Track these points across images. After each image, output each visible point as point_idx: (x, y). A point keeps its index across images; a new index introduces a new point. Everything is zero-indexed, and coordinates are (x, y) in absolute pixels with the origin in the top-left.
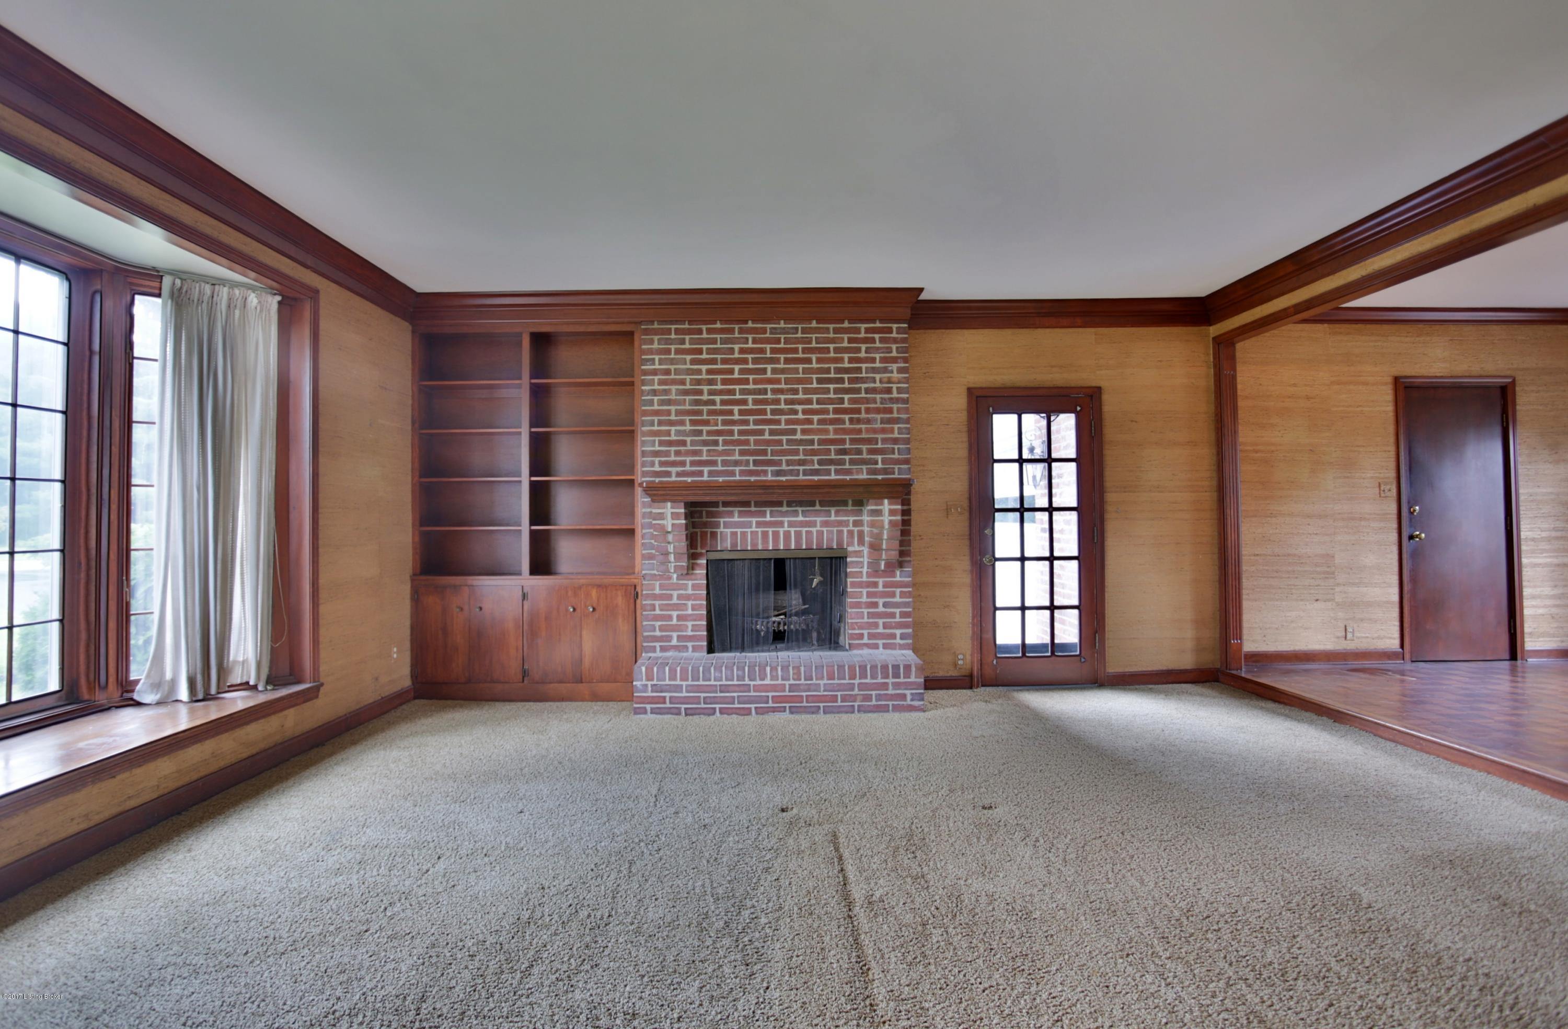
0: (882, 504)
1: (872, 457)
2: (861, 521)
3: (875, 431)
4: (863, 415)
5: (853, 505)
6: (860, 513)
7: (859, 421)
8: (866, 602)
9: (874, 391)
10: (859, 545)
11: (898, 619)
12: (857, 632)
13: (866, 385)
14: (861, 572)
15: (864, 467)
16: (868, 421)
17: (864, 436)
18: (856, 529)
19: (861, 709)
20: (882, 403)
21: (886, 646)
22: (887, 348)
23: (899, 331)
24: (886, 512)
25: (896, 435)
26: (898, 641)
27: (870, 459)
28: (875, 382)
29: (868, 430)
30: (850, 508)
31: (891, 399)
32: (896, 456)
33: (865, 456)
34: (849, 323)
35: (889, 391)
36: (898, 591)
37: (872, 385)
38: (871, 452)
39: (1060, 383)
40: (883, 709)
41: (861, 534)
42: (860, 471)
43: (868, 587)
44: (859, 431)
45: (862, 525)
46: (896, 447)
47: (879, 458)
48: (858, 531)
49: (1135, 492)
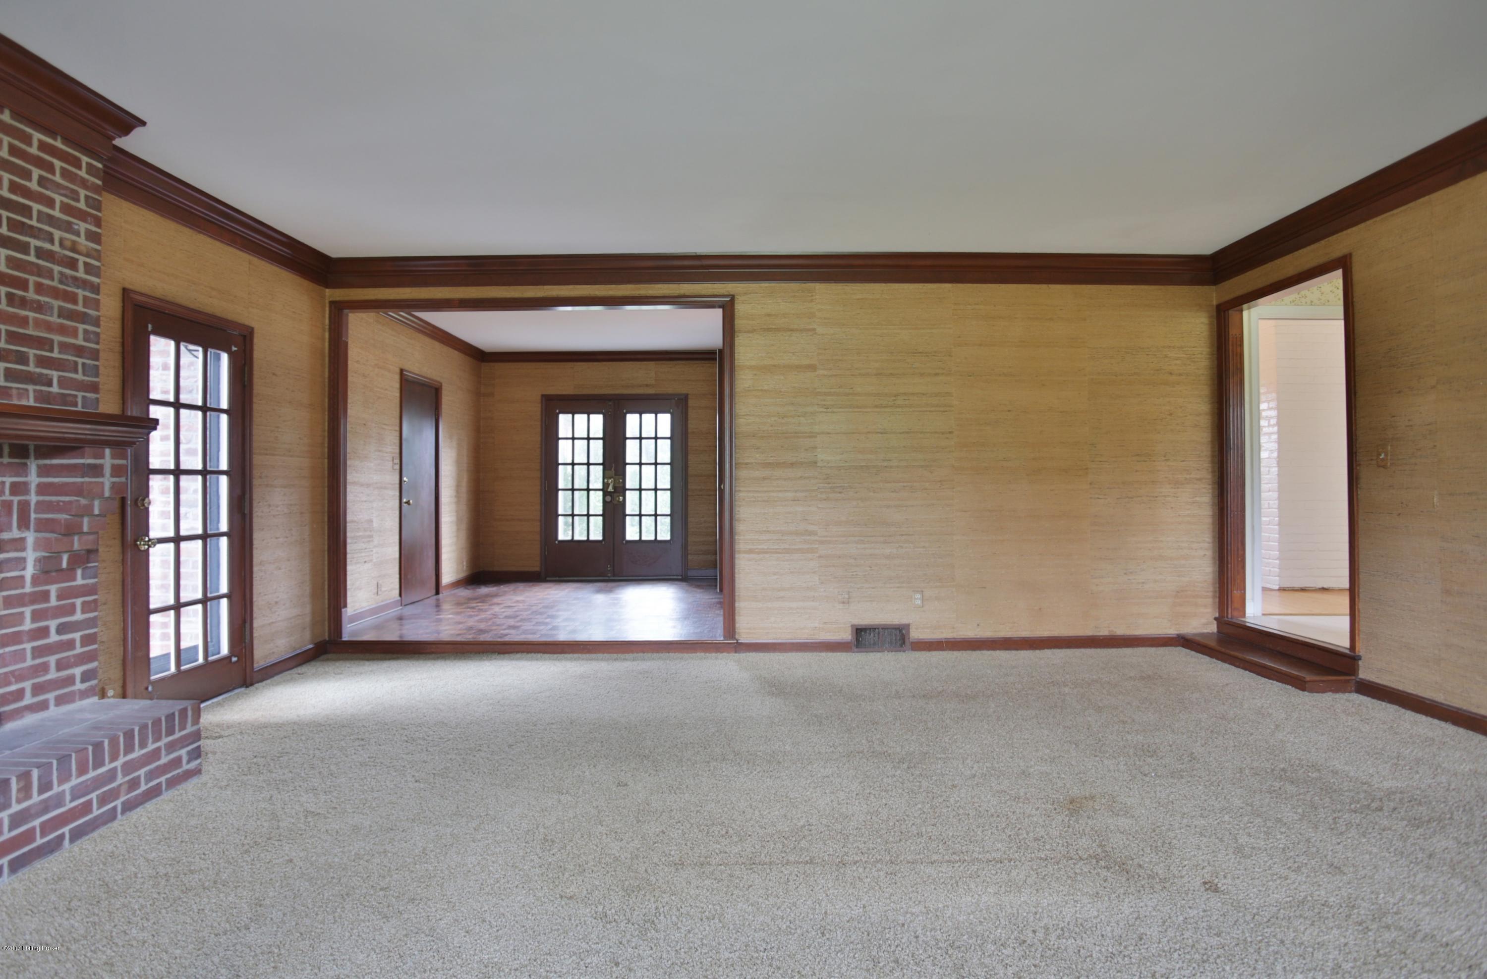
0: (102, 457)
1: (45, 371)
2: (26, 484)
3: (49, 327)
4: (31, 295)
5: (11, 456)
6: (23, 469)
7: (23, 303)
8: (30, 631)
9: (49, 256)
10: (19, 528)
11: (79, 650)
12: (13, 688)
13: (39, 243)
14: (22, 577)
15: (31, 388)
16: (39, 308)
17: (30, 331)
18: (16, 499)
19: (129, 807)
20: (61, 282)
21: (60, 701)
22: (73, 191)
23: (91, 169)
24: (107, 471)
25: (80, 342)
26: (79, 686)
27: (41, 375)
28: (52, 241)
29: (38, 324)
30: (6, 460)
31: (75, 279)
32: (79, 376)
33: (32, 368)
34: (12, 118)
35: (72, 264)
36: (79, 602)
37: (47, 246)
38: (42, 362)
39: (218, 312)
40: (154, 793)
41: (24, 508)
42: (24, 393)
43: (33, 602)
44: (24, 322)
45: (27, 492)
46: (80, 361)
47: (55, 375)
48: (19, 502)
49: (273, 455)
